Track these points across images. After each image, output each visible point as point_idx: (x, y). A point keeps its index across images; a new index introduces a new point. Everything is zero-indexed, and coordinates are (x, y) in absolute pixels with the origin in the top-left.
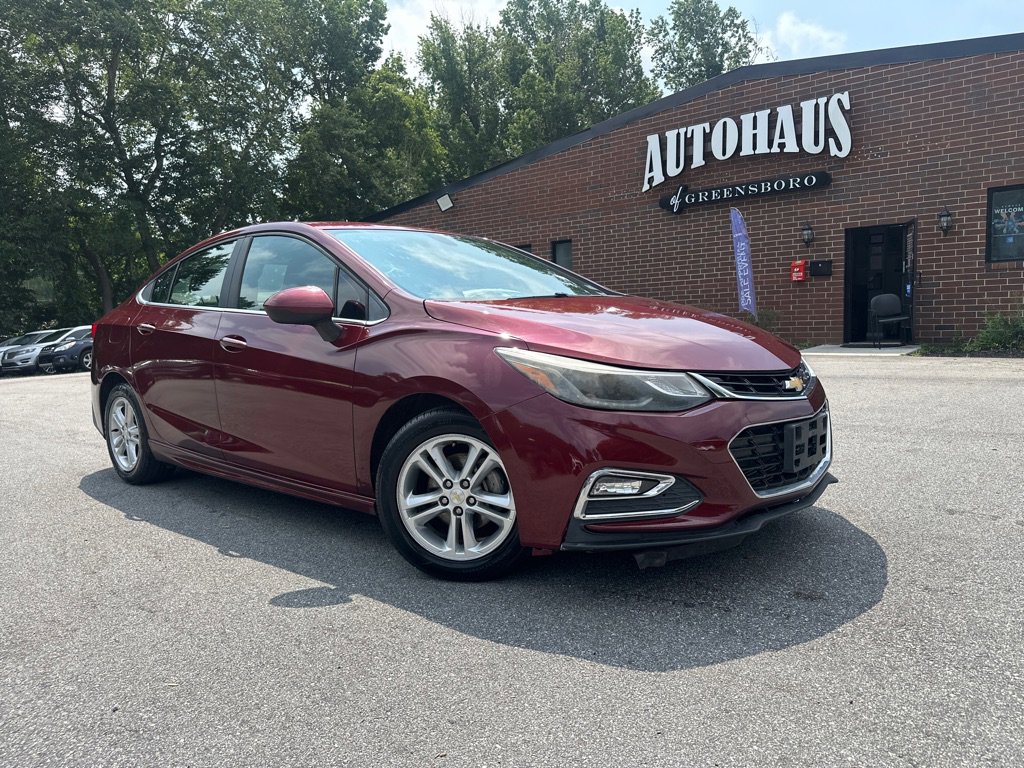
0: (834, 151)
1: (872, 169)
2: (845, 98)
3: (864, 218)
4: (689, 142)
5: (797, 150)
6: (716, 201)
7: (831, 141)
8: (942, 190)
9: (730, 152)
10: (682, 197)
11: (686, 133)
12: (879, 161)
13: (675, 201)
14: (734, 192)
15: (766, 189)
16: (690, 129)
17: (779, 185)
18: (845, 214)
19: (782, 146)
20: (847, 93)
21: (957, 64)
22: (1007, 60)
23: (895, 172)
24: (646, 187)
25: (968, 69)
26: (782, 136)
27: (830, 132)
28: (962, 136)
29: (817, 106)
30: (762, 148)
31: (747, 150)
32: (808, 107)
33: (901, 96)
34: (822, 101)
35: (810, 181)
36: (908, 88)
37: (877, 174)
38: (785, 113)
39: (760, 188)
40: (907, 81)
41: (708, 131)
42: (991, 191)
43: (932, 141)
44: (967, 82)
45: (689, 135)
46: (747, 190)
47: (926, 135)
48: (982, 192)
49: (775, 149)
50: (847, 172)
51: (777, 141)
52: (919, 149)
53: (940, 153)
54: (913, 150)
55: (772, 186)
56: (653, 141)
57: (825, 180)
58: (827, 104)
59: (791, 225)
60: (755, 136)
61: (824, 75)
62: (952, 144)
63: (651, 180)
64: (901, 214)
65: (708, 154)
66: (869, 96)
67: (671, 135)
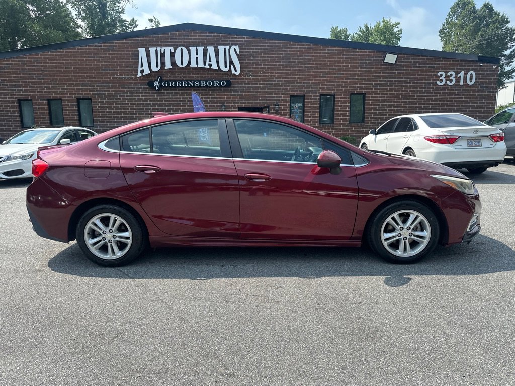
0: (233, 72)
1: (248, 82)
2: (237, 48)
3: (245, 103)
4: (163, 55)
5: (217, 69)
6: (179, 87)
7: (232, 67)
8: (275, 94)
9: (185, 64)
10: (160, 82)
11: (161, 50)
12: (251, 79)
13: (156, 84)
14: (188, 84)
15: (203, 85)
16: (163, 49)
17: (210, 84)
18: (238, 100)
19: (210, 65)
20: (238, 46)
21: (279, 43)
22: (295, 45)
23: (257, 84)
24: (139, 75)
25: (282, 46)
26: (210, 61)
27: (231, 63)
28: (281, 73)
29: (225, 49)
30: (201, 65)
31: (193, 65)
32: (221, 49)
33: (258, 52)
34: (227, 48)
35: (223, 84)
36: (261, 49)
37: (250, 84)
38: (211, 50)
39: (200, 84)
40: (260, 46)
41: (173, 51)
42: (291, 96)
43: (271, 73)
44: (282, 51)
45: (163, 52)
46: (194, 84)
47: (268, 71)
48: (288, 97)
49: (207, 66)
50: (238, 82)
51: (208, 62)
52: (266, 76)
53: (273, 79)
54: (263, 76)
55: (206, 84)
56: (142, 51)
57: (229, 84)
58: (229, 50)
59: (215, 103)
60: (197, 58)
61: (226, 36)
62: (277, 76)
63: (142, 72)
64: (260, 103)
65: (173, 63)
66: (246, 49)
67: (152, 50)
